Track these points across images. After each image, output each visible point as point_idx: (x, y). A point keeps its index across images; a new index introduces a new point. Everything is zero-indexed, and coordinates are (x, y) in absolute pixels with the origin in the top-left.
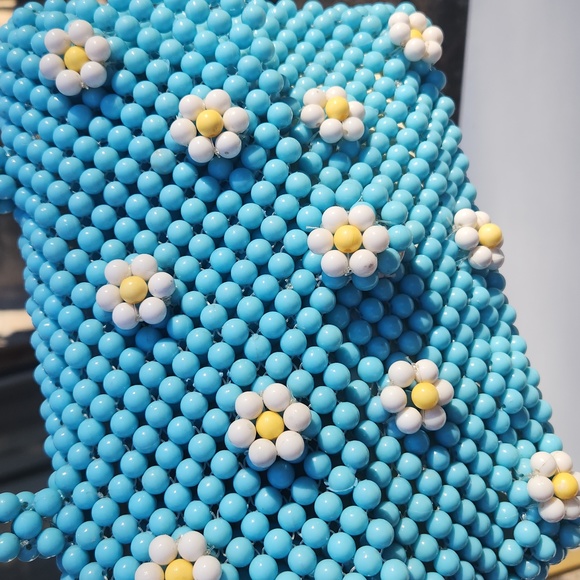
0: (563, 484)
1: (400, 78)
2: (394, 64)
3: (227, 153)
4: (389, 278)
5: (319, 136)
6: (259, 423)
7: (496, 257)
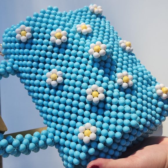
0: (165, 89)
1: (95, 18)
2: (93, 16)
3: (64, 40)
4: (109, 58)
5: (82, 34)
6: (93, 94)
7: (131, 48)
